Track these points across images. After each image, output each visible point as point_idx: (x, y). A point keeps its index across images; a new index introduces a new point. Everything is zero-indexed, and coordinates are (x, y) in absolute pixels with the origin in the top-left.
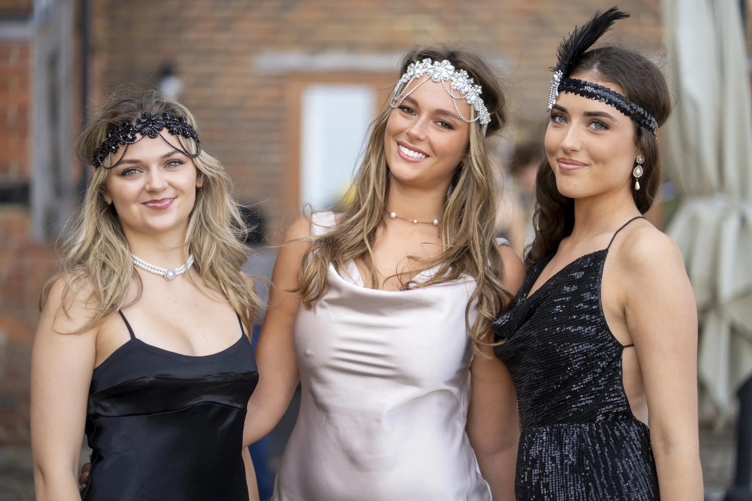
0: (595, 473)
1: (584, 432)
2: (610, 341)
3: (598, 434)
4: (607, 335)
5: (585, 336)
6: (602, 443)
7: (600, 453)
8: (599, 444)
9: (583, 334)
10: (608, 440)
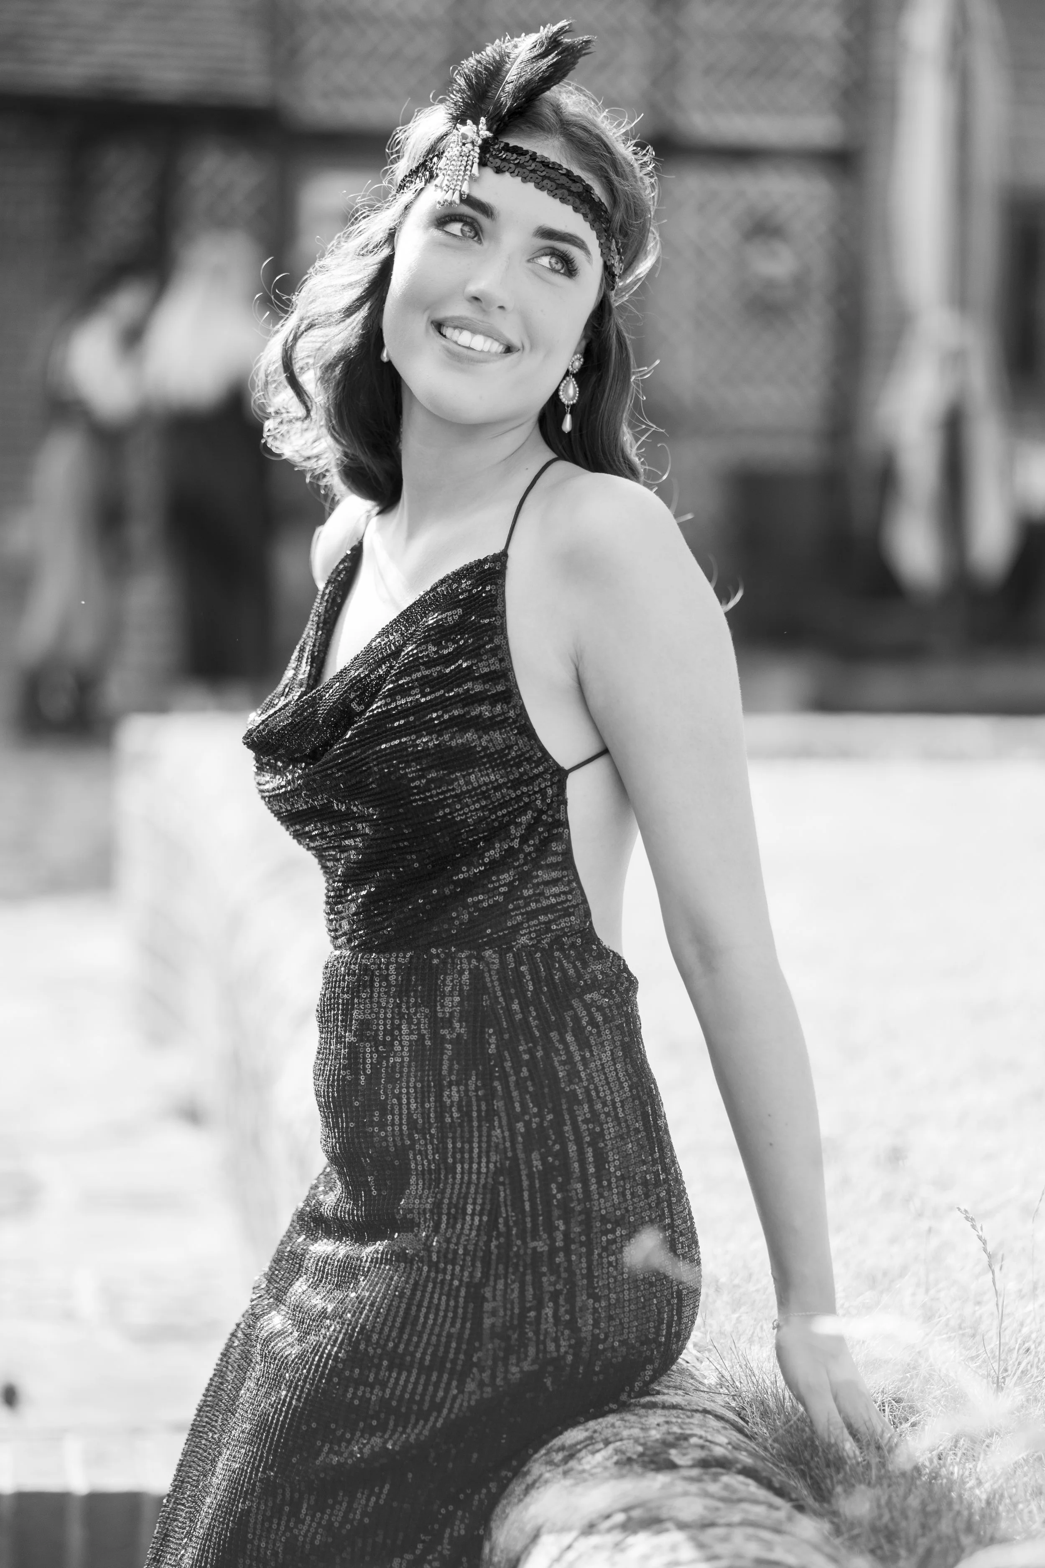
0: (507, 1061)
1: (489, 971)
2: (539, 763)
3: (520, 975)
4: (532, 749)
5: (482, 754)
6: (525, 996)
7: (520, 1020)
8: (519, 999)
9: (479, 749)
10: (537, 991)
